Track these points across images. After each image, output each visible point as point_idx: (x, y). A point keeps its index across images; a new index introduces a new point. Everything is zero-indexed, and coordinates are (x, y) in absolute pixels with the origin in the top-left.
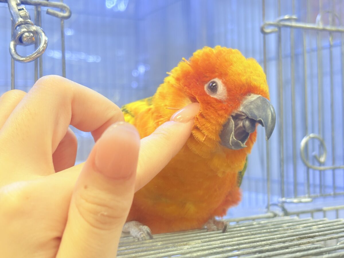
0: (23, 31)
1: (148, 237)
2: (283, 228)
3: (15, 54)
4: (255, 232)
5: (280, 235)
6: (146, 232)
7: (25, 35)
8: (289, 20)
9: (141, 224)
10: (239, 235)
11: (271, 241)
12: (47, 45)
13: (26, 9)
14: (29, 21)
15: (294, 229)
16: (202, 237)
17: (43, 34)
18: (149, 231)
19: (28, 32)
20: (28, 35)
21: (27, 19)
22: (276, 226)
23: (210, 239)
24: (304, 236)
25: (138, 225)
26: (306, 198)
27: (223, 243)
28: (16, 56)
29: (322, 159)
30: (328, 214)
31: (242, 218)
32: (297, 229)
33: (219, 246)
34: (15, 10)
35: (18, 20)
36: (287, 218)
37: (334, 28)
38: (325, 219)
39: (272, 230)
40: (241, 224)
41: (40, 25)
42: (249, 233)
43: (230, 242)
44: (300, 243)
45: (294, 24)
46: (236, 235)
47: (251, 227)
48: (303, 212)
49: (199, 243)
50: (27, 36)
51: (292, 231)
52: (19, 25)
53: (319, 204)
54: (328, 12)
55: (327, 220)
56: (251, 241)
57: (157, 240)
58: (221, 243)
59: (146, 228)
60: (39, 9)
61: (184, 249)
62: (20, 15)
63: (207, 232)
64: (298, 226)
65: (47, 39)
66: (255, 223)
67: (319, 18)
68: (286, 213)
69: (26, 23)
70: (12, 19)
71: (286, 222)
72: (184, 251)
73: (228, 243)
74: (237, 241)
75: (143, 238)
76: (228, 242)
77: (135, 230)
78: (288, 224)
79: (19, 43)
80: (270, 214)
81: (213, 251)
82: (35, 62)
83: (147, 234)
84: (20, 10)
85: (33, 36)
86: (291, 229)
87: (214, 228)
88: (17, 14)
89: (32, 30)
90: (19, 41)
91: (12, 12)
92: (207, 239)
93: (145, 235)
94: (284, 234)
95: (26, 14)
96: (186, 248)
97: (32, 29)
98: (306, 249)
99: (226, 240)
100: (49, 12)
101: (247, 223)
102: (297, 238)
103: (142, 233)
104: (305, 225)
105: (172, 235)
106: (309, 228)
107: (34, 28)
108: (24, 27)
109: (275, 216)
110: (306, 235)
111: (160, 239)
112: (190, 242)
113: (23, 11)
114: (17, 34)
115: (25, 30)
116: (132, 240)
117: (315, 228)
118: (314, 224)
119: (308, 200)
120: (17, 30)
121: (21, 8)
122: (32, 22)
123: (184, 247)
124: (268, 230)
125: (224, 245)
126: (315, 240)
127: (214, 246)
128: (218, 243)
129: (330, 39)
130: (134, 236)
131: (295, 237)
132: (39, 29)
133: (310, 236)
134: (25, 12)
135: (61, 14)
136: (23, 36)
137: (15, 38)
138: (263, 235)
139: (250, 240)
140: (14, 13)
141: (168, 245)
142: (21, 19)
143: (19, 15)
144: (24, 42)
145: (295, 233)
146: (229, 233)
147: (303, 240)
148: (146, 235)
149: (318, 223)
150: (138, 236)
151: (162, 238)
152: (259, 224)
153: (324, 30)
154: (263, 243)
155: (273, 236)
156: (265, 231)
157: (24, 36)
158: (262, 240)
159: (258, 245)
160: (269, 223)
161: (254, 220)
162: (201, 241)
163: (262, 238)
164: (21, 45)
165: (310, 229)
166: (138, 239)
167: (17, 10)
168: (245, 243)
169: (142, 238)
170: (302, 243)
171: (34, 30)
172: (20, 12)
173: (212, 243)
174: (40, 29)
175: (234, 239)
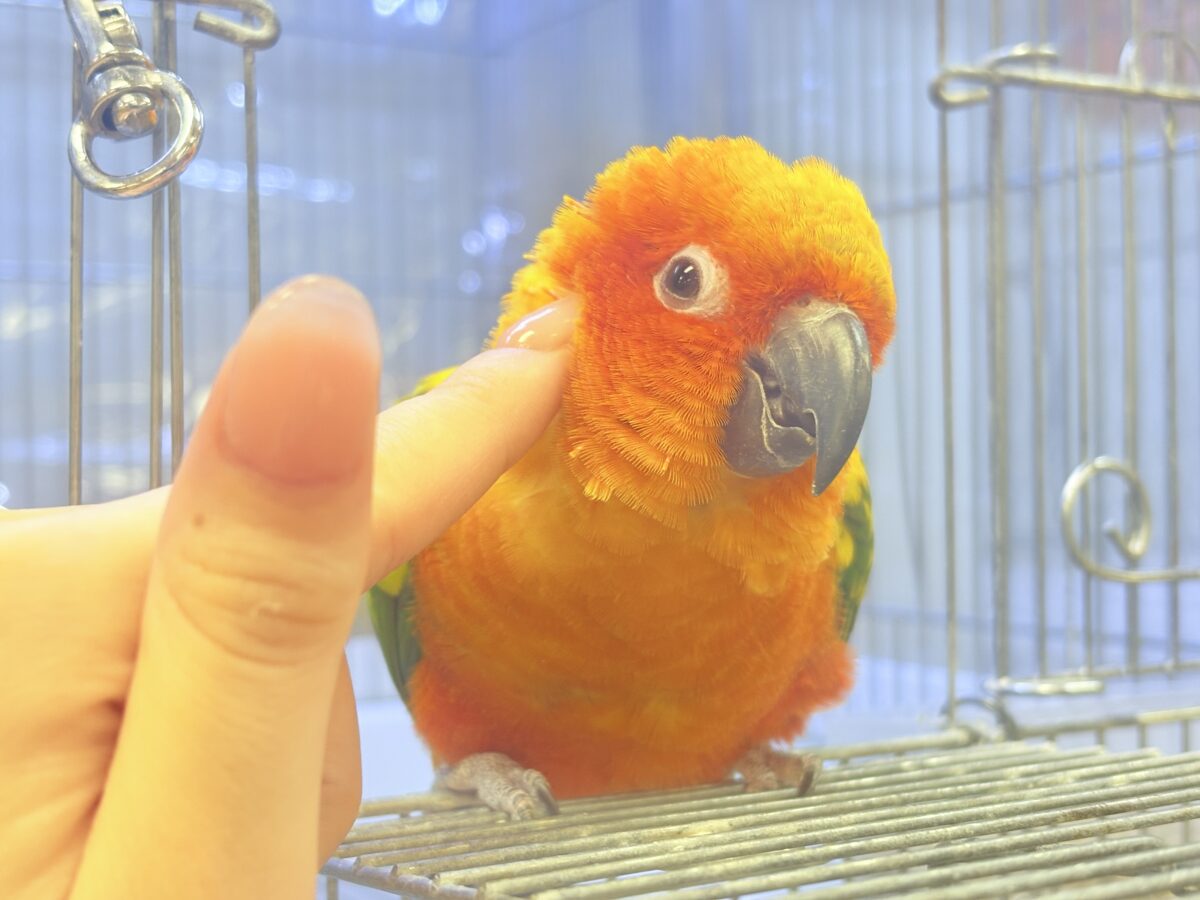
0: (118, 90)
1: (541, 811)
2: (1008, 783)
3: (88, 168)
4: (913, 795)
5: (1004, 805)
6: (533, 792)
7: (124, 104)
8: (1028, 60)
9: (515, 763)
10: (859, 802)
11: (977, 825)
12: (201, 140)
13: (126, 12)
14: (137, 55)
15: (1047, 785)
16: (731, 809)
17: (186, 98)
18: (544, 788)
19: (135, 91)
20: (135, 103)
21: (130, 47)
22: (984, 775)
23: (760, 815)
24: (1087, 807)
25: (503, 766)
26: (1079, 680)
27: (806, 830)
28: (91, 176)
29: (1137, 546)
30: (1154, 734)
31: (862, 745)
32: (1057, 783)
33: (796, 839)
34: (87, 14)
35: (98, 51)
36: (1016, 748)
37: (1181, 92)
38: (1150, 750)
39: (973, 787)
40: (859, 767)
41: (171, 67)
42: (894, 796)
43: (830, 827)
44: (1080, 831)
45: (1044, 74)
46: (850, 803)
47: (895, 776)
48: (1071, 729)
49: (721, 831)
50: (131, 107)
51: (1043, 790)
52: (102, 69)
53: (1121, 699)
54: (1162, 35)
55: (1157, 754)
56: (904, 825)
57: (574, 819)
58: (799, 831)
59: (534, 779)
60: (169, 13)
61: (675, 849)
62: (106, 33)
63: (744, 792)
64: (1059, 776)
65: (199, 116)
66: (906, 764)
67: (1129, 53)
68: (1013, 732)
69: (126, 61)
70: (76, 45)
71: (1017, 759)
72: (676, 855)
73: (828, 831)
74: (856, 823)
75: (523, 810)
76: (823, 827)
77: (496, 784)
78: (1022, 769)
79: (102, 129)
80: (956, 734)
81: (779, 856)
82: (154, 196)
83: (537, 799)
84: (104, 14)
85: (152, 107)
86: (1036, 785)
87: (768, 779)
88: (93, 29)
89: (148, 86)
90: (101, 123)
91: (78, 21)
92: (751, 818)
93: (531, 803)
94: (1016, 800)
95: (125, 28)
96: (681, 847)
97: (148, 81)
98: (1103, 850)
99: (818, 821)
100: (202, 22)
101: (880, 762)
102: (1065, 815)
103: (522, 796)
104: (1084, 771)
105: (622, 803)
106: (1099, 781)
107: (154, 78)
108: (120, 73)
109: (975, 739)
110: (1097, 806)
111: (585, 817)
112: (693, 827)
113: (114, 18)
114: (97, 97)
115: (123, 84)
116: (487, 819)
117: (1119, 783)
118: (1115, 767)
119: (1090, 685)
120: (94, 86)
121: (110, 8)
122: (148, 58)
123: (675, 842)
124: (960, 788)
125: (814, 836)
126: (1131, 823)
127: (779, 840)
128: (789, 831)
129: (1168, 129)
130: (494, 804)
131: (1057, 812)
132: (174, 81)
133: (1112, 807)
134: (123, 21)
135: (247, 31)
136: (117, 107)
137: (87, 113)
138: (945, 804)
139: (902, 821)
140: (84, 25)
141: (616, 836)
142: (107, 48)
143: (101, 34)
144: (118, 128)
145: (1054, 799)
146: (822, 797)
147: (1084, 821)
148: (535, 802)
149: (1130, 764)
150: (509, 803)
151: (591, 812)
152: (922, 767)
153: (1147, 97)
154: (951, 830)
155: (982, 809)
156: (947, 790)
157: (122, 105)
158: (943, 820)
159: (933, 837)
160: (954, 763)
161: (900, 752)
162: (731, 825)
163: (943, 815)
164: (106, 135)
165: (1104, 786)
166: (509, 816)
167: (96, 16)
168: (887, 832)
169: (520, 811)
170: (1087, 832)
171: (156, 86)
172: (107, 21)
173: (768, 829)
174: (177, 82)
175: (845, 817)
